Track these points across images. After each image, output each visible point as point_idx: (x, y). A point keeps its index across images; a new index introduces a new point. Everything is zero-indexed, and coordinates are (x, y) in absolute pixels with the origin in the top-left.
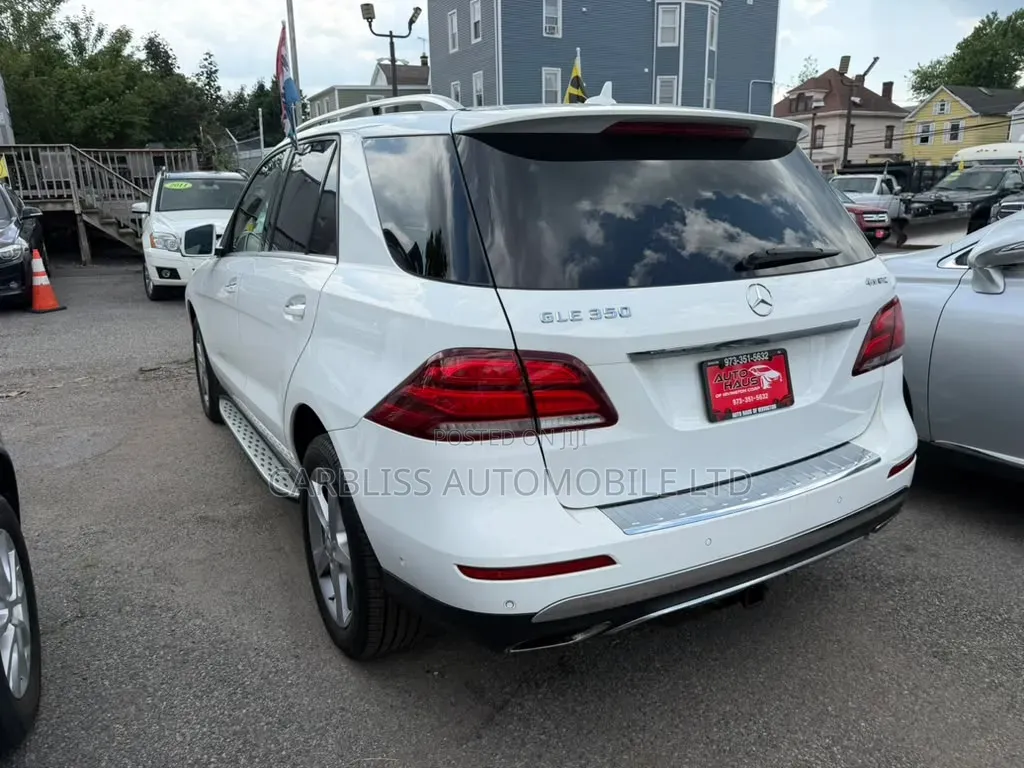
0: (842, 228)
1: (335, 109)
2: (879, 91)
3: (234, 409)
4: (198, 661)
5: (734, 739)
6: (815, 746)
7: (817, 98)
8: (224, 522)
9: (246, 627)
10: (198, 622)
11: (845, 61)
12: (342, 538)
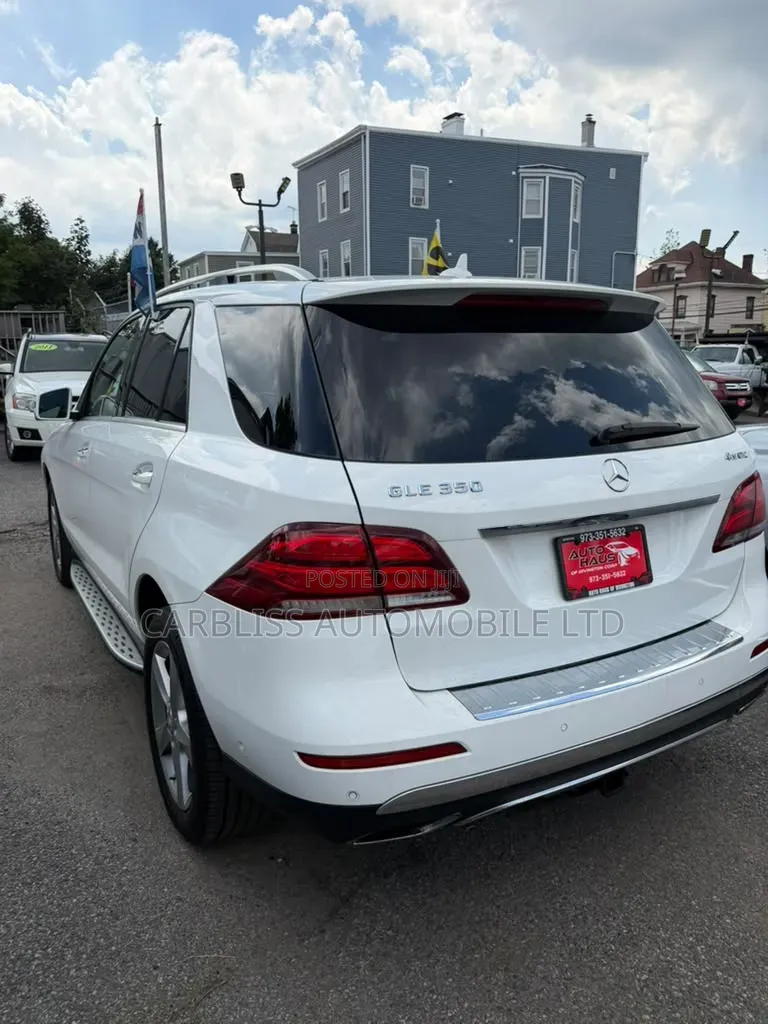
0: (702, 401)
1: (204, 274)
2: (739, 263)
3: (85, 575)
4: (30, 844)
5: (592, 937)
6: (677, 945)
7: (679, 269)
8: (67, 692)
9: (84, 808)
10: (34, 801)
11: (706, 234)
12: (182, 716)
